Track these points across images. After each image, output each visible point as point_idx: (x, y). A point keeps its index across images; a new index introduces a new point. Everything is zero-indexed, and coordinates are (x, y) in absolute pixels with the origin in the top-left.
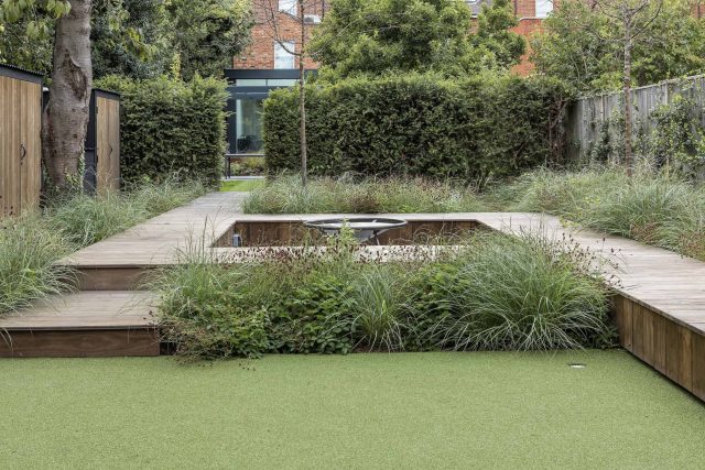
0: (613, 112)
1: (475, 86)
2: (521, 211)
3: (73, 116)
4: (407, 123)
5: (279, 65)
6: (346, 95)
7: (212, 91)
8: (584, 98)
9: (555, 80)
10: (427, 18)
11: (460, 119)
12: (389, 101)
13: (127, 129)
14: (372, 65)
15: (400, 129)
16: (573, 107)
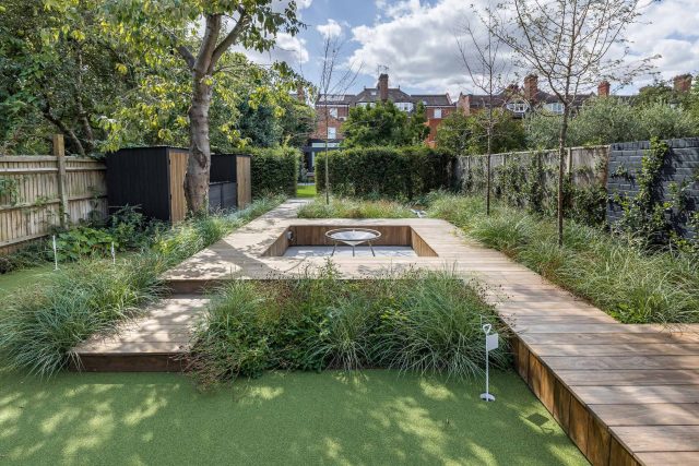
0: (474, 166)
1: (410, 151)
2: (433, 217)
3: (199, 177)
4: (379, 168)
5: (330, 137)
6: (351, 155)
7: (292, 153)
8: (460, 158)
9: (446, 148)
10: (389, 118)
11: (402, 166)
12: (372, 158)
13: (254, 169)
14: (366, 140)
15: (376, 170)
16: (455, 161)
